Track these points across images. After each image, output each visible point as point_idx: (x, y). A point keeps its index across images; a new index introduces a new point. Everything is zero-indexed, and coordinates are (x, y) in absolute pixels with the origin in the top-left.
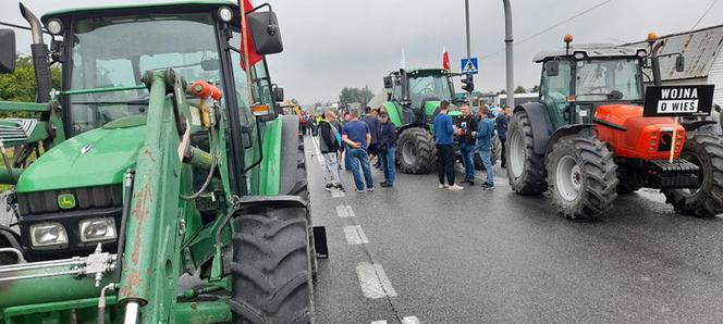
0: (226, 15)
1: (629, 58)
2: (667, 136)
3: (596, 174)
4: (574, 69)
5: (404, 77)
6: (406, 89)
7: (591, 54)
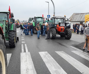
0: (8, 13)
1: (62, 18)
2: (62, 29)
3: (53, 33)
4: (55, 19)
5: (36, 18)
6: (36, 20)
7: (57, 18)
